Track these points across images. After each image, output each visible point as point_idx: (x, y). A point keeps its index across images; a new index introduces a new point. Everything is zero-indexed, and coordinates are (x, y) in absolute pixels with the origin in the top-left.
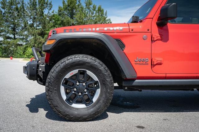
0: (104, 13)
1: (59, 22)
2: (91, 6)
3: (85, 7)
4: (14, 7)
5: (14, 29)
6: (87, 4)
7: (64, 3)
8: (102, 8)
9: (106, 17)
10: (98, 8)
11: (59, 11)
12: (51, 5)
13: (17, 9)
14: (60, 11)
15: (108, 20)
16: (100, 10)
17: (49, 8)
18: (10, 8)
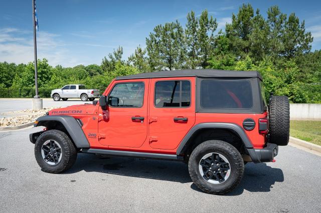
0: (300, 24)
1: (226, 47)
2: (278, 17)
3: (266, 19)
4: (169, 33)
5: (170, 61)
6: (269, 15)
7: (234, 17)
8: (297, 16)
9: (303, 30)
10: (290, 18)
11: (226, 31)
12: (215, 23)
13: (172, 35)
14: (228, 31)
15: (307, 35)
16: (293, 21)
17: (213, 29)
18: (165, 35)
